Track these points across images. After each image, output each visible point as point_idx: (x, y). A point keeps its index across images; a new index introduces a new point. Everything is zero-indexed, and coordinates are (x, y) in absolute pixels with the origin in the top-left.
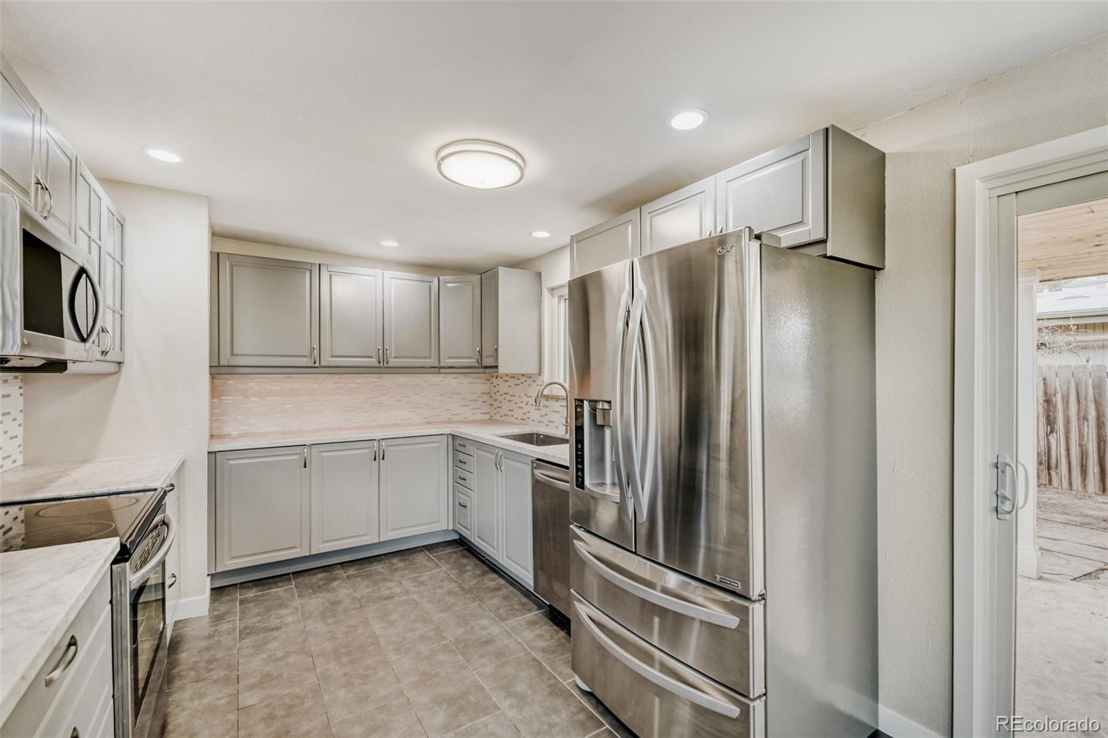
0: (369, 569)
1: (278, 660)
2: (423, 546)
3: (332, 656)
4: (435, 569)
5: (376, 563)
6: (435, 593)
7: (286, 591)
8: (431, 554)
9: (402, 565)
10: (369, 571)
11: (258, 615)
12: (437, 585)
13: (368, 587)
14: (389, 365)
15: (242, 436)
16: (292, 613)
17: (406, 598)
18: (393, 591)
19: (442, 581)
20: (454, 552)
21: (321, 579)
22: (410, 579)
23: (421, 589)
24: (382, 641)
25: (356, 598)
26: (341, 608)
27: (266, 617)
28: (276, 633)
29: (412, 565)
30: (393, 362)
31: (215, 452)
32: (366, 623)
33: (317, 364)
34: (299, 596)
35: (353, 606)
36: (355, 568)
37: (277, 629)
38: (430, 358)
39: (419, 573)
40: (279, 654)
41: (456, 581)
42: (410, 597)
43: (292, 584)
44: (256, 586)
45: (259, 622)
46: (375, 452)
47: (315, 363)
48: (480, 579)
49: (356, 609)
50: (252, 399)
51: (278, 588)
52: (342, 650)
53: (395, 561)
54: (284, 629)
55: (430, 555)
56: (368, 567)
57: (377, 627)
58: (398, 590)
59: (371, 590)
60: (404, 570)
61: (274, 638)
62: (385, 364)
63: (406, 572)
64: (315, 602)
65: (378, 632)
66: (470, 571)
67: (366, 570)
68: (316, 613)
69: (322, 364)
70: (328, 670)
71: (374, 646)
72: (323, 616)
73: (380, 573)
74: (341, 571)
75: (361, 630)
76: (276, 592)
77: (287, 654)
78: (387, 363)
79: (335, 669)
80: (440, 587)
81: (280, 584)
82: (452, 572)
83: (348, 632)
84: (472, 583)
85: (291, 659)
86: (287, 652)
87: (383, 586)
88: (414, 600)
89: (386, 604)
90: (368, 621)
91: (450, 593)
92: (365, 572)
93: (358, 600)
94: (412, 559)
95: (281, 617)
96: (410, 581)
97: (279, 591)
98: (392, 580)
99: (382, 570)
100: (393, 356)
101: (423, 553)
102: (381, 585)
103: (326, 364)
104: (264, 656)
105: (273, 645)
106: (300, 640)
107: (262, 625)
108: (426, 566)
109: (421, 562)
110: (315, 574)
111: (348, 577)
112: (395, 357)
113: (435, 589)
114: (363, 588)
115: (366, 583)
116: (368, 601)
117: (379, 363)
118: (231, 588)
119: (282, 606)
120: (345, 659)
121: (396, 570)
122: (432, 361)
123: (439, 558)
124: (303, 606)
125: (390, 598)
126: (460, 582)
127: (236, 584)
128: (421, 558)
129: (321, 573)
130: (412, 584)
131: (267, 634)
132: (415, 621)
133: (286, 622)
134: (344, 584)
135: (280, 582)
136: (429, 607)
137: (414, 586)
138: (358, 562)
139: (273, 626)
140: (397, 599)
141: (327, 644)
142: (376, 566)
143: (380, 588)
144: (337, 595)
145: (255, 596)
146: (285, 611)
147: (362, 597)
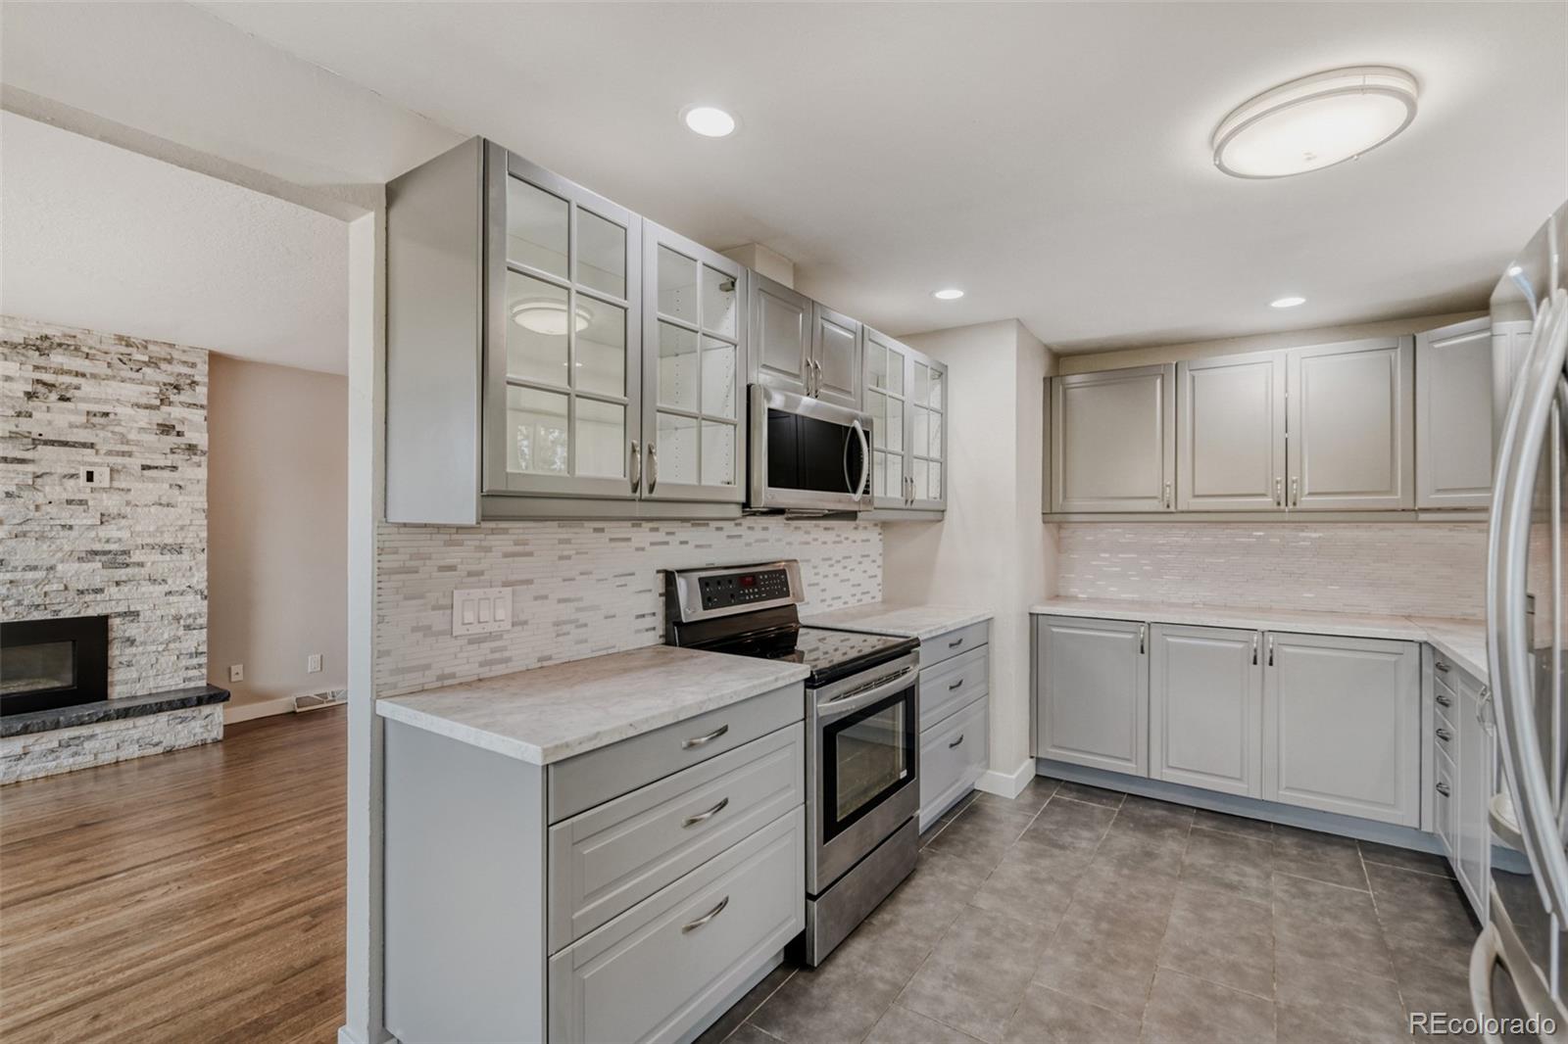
0: (1234, 834)
1: (1037, 880)
2: (1360, 841)
3: (1093, 911)
4: (1353, 884)
5: (1252, 831)
6: (1314, 920)
7: (1104, 812)
8: (1365, 858)
9: (1295, 852)
10: (1232, 836)
11: (1057, 823)
12: (1332, 910)
13: (1212, 857)
14: (1298, 507)
15: (1090, 600)
16: (1090, 839)
17: (1258, 901)
18: (1245, 880)
19: (1348, 909)
20: (1420, 878)
21: (1156, 817)
22: (1289, 878)
23: (1296, 902)
24: (1169, 934)
25: (1182, 863)
26: (1155, 864)
27: (1062, 829)
28: (1056, 852)
29: (1312, 860)
30: (1306, 502)
31: (1038, 615)
32: (1167, 900)
33: (1172, 509)
34: (1114, 824)
35: (1169, 870)
36: (1215, 823)
37: (1062, 847)
38: (1391, 490)
39: (1315, 877)
40: (1043, 875)
41: (1377, 923)
42: (1264, 902)
43: (1117, 807)
44: (1078, 791)
45: (1051, 830)
46: (1255, 650)
47: (1168, 506)
48: (1436, 947)
49: (1169, 874)
50: (1103, 555)
51: (1099, 803)
52: (1111, 913)
53: (1287, 841)
54: (1068, 852)
55: (1362, 860)
56: (1235, 831)
57: (1178, 916)
58: (1254, 883)
59: (1211, 862)
60: (1291, 861)
61: (1051, 856)
62: (1291, 506)
63: (1292, 865)
64: (1128, 841)
65: (1173, 920)
66: (1425, 922)
67: (1229, 833)
68: (1117, 853)
69: (1180, 508)
70: (1076, 924)
71: (1152, 934)
72: (1122, 862)
73: (1247, 847)
74: (1191, 820)
75: (1152, 905)
76: (1093, 808)
77: (1051, 880)
78: (1295, 504)
79: (1084, 928)
80: (1335, 918)
81: (1104, 801)
82: (1385, 905)
83: (1134, 898)
84: (1411, 943)
85: (1050, 888)
86: (1052, 879)
87: (1235, 867)
88: (1268, 911)
89: (1218, 893)
90: (1173, 898)
91: (1345, 935)
92: (1225, 835)
93: (1182, 866)
94: (1319, 851)
95: (1076, 838)
96: (1286, 881)
97: (1096, 807)
98: (1256, 866)
99: (1253, 845)
100: (1307, 492)
101: (1350, 852)
102: (1233, 864)
103: (1185, 508)
104: (1028, 868)
105: (1046, 862)
106: (1075, 873)
107: (1051, 835)
108: (1338, 873)
109: (1334, 864)
110: (1154, 807)
111: (1194, 832)
112: (1310, 494)
113: (1320, 913)
114: (1203, 856)
115: (1212, 851)
116: (1196, 875)
117: (1279, 504)
118: (1053, 782)
119: (1086, 826)
120: (1104, 926)
121: (1277, 855)
122: (1398, 498)
123: (1375, 872)
124: (1109, 838)
125: (1231, 887)
126: (1385, 929)
127: (1061, 781)
128: (1340, 857)
129: (1164, 809)
130: (1285, 888)
131: (1047, 848)
132: (1242, 938)
133: (1077, 845)
134: (1179, 837)
135: (1107, 798)
136: (1285, 934)
137: (1286, 891)
138: (1225, 817)
139: (1061, 843)
140: (1240, 895)
141: (1100, 896)
142: (1250, 834)
143: (1227, 866)
144: (1159, 847)
145: (1070, 802)
146: (1086, 834)
147: (1192, 865)
